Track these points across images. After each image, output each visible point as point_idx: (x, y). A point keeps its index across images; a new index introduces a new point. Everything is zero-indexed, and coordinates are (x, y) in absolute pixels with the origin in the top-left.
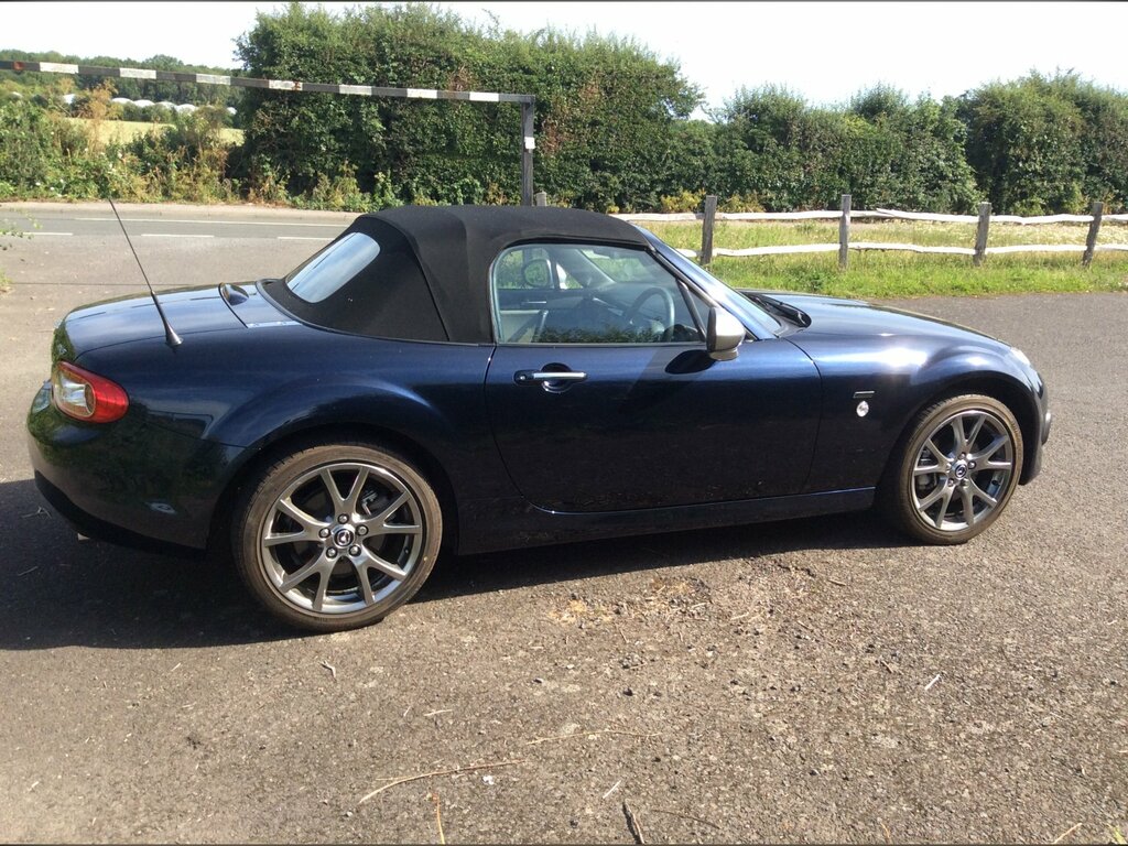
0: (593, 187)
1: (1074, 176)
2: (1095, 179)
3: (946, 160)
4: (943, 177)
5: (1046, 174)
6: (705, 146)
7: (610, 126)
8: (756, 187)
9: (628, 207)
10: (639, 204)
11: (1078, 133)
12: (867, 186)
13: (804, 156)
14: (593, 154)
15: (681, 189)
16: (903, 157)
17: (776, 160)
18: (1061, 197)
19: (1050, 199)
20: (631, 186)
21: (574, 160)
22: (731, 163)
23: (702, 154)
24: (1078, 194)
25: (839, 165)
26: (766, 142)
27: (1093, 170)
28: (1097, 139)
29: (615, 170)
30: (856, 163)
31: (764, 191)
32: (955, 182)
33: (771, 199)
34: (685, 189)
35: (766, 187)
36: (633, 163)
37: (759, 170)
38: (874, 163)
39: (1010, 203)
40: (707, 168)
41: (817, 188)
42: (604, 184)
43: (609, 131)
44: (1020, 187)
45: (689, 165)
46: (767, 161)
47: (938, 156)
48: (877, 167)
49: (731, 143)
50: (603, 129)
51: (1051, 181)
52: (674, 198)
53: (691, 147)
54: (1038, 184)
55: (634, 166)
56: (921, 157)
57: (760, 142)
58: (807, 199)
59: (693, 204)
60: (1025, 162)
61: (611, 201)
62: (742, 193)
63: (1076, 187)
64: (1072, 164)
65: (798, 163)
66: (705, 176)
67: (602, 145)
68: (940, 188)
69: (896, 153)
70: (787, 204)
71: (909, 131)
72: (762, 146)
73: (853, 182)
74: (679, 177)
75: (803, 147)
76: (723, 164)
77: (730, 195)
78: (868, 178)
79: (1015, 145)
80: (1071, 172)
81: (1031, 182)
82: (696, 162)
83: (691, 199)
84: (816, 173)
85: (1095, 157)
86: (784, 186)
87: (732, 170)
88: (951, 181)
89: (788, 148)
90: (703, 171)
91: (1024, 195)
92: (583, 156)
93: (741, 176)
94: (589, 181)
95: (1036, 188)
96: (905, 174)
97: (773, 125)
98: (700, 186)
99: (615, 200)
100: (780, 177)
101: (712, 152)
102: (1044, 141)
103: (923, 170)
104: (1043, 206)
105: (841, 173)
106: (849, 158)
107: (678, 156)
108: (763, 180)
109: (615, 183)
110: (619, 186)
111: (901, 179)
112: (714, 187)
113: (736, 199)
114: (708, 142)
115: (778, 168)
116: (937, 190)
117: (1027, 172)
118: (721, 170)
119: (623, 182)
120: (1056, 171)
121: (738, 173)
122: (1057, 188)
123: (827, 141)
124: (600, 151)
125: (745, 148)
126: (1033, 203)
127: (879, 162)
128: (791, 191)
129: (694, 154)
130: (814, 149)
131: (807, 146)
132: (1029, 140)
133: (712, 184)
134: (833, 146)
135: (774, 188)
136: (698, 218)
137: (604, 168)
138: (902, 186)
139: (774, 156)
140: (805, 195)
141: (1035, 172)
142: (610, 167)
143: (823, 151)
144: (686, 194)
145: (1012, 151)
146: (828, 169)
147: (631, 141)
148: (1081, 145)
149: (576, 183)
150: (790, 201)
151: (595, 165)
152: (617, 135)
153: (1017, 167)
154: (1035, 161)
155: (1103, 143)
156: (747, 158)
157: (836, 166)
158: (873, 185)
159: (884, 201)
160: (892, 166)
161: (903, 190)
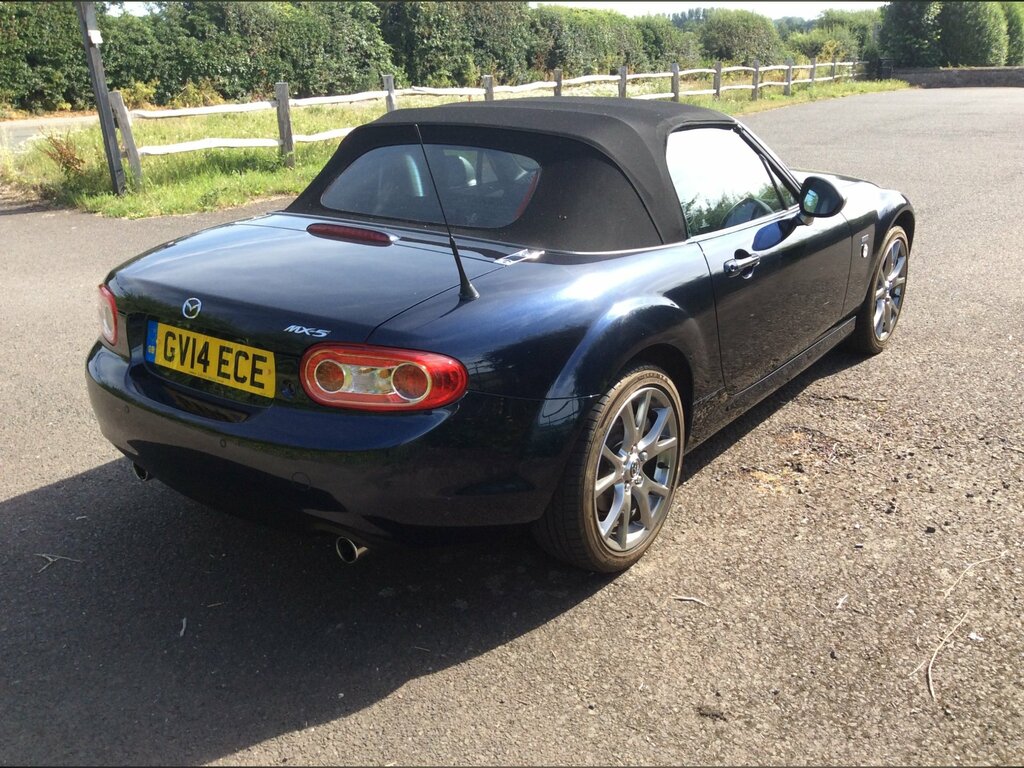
0: (36, 84)
1: (467, 50)
2: (481, 51)
3: (368, 40)
4: (369, 56)
5: (445, 49)
6: (146, 35)
7: (40, 16)
8: (206, 73)
9: (81, 102)
10: (91, 99)
11: (462, 12)
12: (307, 68)
13: (246, 41)
14: (28, 48)
15: (133, 79)
16: (332, 38)
17: (220, 46)
18: (460, 68)
19: (453, 71)
20: (78, 80)
21: (7, 55)
22: (177, 51)
23: (145, 43)
24: (472, 65)
25: (280, 49)
26: (206, 28)
27: (479, 44)
28: (476, 16)
29: (57, 65)
30: (294, 45)
31: (216, 77)
32: (378, 59)
33: (224, 85)
34: (136, 80)
35: (217, 73)
36: (75, 56)
37: (206, 56)
38: (309, 44)
39: (424, 77)
40: (155, 57)
41: (265, 72)
42: (49, 80)
43: (40, 23)
44: (428, 61)
45: (136, 55)
46: (212, 47)
47: (360, 36)
48: (313, 49)
49: (172, 30)
50: (34, 20)
51: (451, 55)
52: (128, 90)
53: (133, 35)
54: (442, 58)
55: (77, 58)
56: (347, 38)
57: (201, 28)
58: (257, 83)
59: (148, 94)
60: (428, 39)
61: (60, 97)
62: (195, 81)
63: (470, 58)
64: (463, 39)
65: (241, 47)
66: (154, 66)
67: (35, 37)
68: (368, 66)
69: (326, 35)
70: (239, 89)
71: (331, 14)
72: (203, 32)
73: (295, 64)
74: (128, 68)
75: (243, 32)
76: (170, 52)
77: (184, 83)
78: (307, 60)
79: (418, 24)
80: (463, 46)
81: (436, 56)
82: (142, 50)
83: (145, 90)
84: (261, 57)
85: (477, 32)
86: (233, 71)
87: (179, 57)
88: (375, 59)
89: (228, 33)
90: (151, 61)
91: (432, 69)
92: (17, 51)
93: (190, 64)
94: (30, 78)
95: (440, 62)
96: (338, 54)
97: (209, 12)
98: (152, 76)
99: (64, 96)
100: (228, 62)
101: (154, 40)
102: (439, 19)
103: (350, 50)
104: (449, 78)
105: (283, 56)
106: (286, 41)
107: (121, 46)
108: (213, 66)
109: (60, 78)
110: (64, 81)
111: (335, 59)
112: (165, 76)
113: (190, 86)
114: (149, 31)
115: (224, 53)
116: (366, 69)
117: (431, 48)
118: (168, 59)
119: (68, 77)
120: (453, 46)
121: (187, 61)
122: (456, 61)
123: (263, 26)
124: (34, 44)
125: (187, 35)
126: (441, 76)
127: (313, 43)
128: (241, 77)
129: (137, 43)
130: (253, 33)
131: (246, 31)
132: (427, 19)
133: (163, 73)
134: (270, 30)
135: (224, 74)
136: (273, 106)
137: (44, 63)
138: (337, 65)
139: (218, 41)
140: (255, 79)
141: (437, 47)
142: (51, 62)
143: (262, 35)
144: (140, 85)
145: (416, 30)
146: (271, 53)
147: (67, 32)
148: (466, 22)
149: (15, 81)
150: (242, 86)
151: (33, 60)
152: (50, 26)
153: (423, 43)
154: (435, 38)
155: (481, 20)
156: (194, 47)
157: (277, 49)
158: (312, 66)
159: (325, 81)
160: (325, 47)
161: (339, 69)
